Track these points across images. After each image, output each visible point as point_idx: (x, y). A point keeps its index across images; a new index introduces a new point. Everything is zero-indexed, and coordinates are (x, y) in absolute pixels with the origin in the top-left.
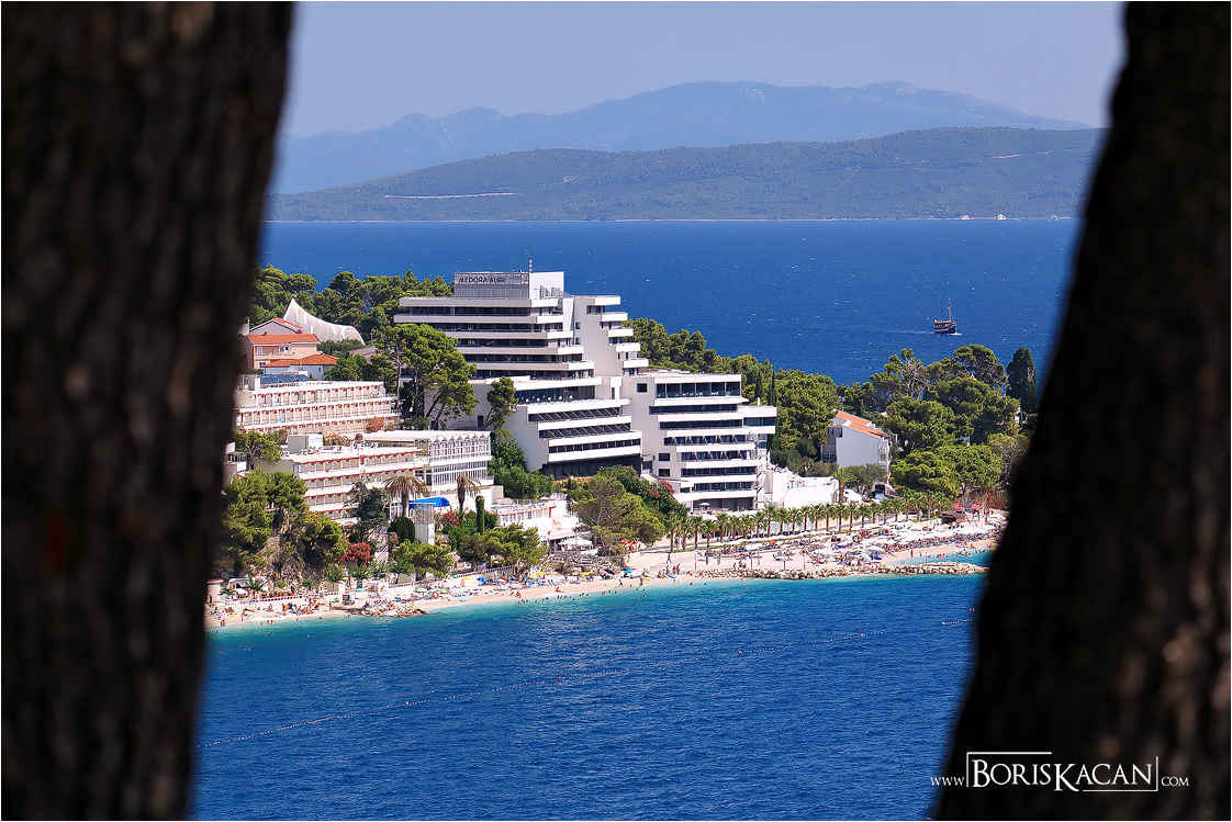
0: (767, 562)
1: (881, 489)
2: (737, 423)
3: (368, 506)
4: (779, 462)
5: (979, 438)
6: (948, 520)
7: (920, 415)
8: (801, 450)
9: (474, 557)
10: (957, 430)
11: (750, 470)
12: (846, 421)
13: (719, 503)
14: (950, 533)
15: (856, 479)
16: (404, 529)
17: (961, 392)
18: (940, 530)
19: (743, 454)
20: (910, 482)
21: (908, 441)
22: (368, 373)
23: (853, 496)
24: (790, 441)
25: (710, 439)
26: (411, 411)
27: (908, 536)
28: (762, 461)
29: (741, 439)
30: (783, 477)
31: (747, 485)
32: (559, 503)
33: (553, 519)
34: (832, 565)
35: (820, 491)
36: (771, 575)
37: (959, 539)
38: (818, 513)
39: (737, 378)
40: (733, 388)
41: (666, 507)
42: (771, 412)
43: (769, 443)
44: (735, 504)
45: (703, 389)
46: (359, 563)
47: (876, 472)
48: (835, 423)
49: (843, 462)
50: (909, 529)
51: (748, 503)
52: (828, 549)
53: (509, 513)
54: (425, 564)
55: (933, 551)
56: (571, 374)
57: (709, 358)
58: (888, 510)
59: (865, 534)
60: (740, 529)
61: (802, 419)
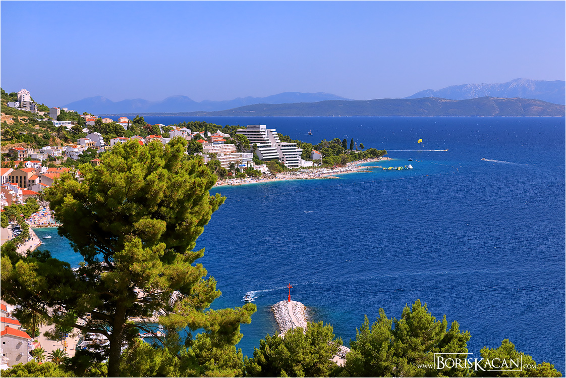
0: (301, 176)
1: (320, 163)
2: (296, 152)
3: (232, 166)
4: (303, 158)
5: (337, 155)
6: (332, 169)
7: (327, 151)
8: (307, 156)
9: (250, 175)
10: (334, 153)
11: (298, 160)
12: (314, 152)
13: (292, 166)
14: (332, 171)
15: (316, 162)
16: (238, 170)
17: (334, 146)
18: (331, 171)
19: (297, 157)
20: (325, 162)
21: (325, 155)
22: (232, 143)
23: (315, 165)
24: (305, 155)
25: (291, 155)
26: (239, 149)
27: (325, 172)
28: (300, 158)
29: (296, 154)
30: (303, 161)
31: (297, 163)
32: (265, 166)
33: (263, 169)
34: (312, 177)
35: (310, 164)
36: (301, 178)
37: (334, 172)
38: (309, 168)
39: (296, 144)
40: (295, 145)
41: (283, 166)
42: (302, 150)
43: (301, 155)
44: (295, 166)
45: (290, 146)
46: (230, 176)
47: (320, 161)
48: (312, 152)
49: (314, 159)
50: (325, 171)
51: (297, 166)
52: (311, 174)
53: (256, 167)
54: (241, 176)
55: (329, 174)
56: (267, 143)
57: (290, 140)
58: (321, 167)
59: (318, 171)
60: (296, 170)
61: (307, 151)
